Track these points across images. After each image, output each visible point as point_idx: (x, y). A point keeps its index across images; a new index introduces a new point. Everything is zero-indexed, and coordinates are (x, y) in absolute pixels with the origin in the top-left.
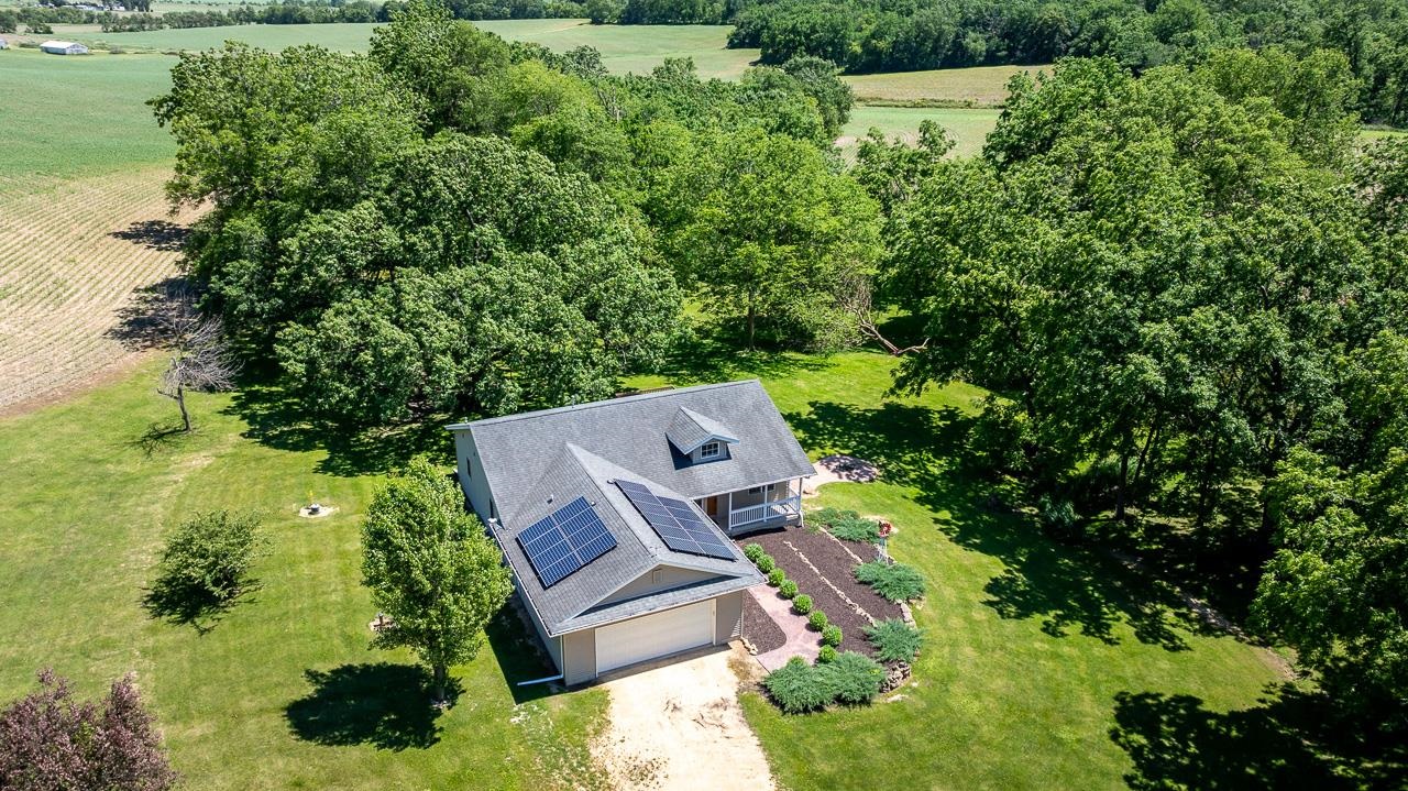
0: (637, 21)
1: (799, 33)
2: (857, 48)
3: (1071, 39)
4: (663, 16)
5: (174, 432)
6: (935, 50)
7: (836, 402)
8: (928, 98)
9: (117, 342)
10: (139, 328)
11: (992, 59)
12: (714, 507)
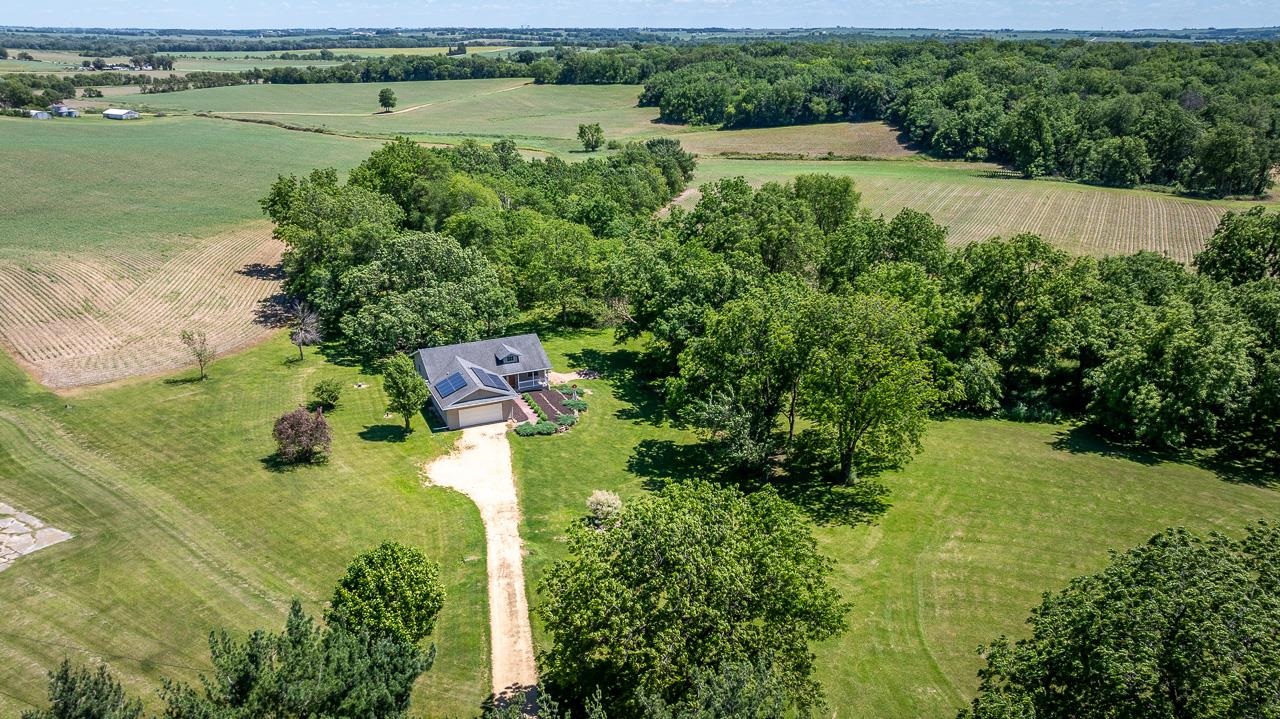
0: (572, 82)
1: (689, 99)
2: (731, 109)
3: (889, 102)
4: (592, 77)
5: (297, 360)
6: (789, 111)
7: (594, 349)
8: (773, 152)
9: (259, 325)
10: (266, 318)
11: (831, 118)
12: (512, 380)
